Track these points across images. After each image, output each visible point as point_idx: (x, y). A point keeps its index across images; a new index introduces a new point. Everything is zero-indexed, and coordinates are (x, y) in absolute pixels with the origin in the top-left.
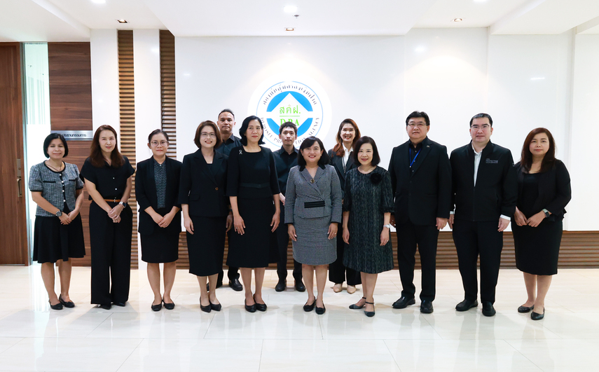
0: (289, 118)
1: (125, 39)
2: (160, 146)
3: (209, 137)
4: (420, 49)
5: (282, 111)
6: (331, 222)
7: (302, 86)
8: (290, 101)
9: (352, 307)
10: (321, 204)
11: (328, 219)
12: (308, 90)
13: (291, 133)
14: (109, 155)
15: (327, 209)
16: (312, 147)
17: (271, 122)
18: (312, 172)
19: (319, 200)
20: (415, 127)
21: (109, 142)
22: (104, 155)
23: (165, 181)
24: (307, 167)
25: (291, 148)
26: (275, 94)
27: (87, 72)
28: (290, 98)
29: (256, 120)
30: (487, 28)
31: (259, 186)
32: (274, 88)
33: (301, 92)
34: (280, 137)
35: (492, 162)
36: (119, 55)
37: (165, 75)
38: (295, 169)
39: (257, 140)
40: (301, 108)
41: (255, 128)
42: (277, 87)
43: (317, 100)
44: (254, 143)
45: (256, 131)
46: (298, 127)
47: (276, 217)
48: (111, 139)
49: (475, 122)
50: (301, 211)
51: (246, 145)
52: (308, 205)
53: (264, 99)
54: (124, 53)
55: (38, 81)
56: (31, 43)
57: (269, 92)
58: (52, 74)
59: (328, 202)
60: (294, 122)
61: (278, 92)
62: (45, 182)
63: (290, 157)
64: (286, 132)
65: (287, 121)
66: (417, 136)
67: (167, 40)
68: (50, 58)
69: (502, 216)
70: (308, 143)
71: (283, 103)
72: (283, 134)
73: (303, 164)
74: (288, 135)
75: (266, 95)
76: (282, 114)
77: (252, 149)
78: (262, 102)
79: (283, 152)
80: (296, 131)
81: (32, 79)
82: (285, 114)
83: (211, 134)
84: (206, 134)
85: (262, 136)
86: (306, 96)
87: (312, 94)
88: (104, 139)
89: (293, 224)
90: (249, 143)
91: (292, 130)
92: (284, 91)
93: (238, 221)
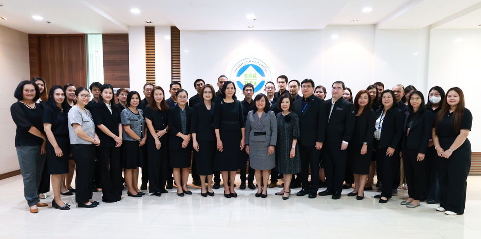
0: (251, 81)
1: (150, 32)
2: (183, 99)
3: (208, 94)
4: (335, 36)
5: (246, 76)
6: (269, 145)
7: (258, 61)
8: (251, 70)
9: (276, 194)
10: (264, 133)
11: (268, 142)
12: (262, 63)
13: (251, 90)
14: (160, 104)
15: (268, 136)
16: (260, 100)
17: (239, 83)
18: (260, 114)
19: (262, 131)
20: (306, 89)
21: (159, 96)
22: (157, 104)
23: (186, 120)
24: (257, 112)
25: (251, 99)
26: (242, 66)
27: (126, 52)
28: (251, 68)
29: (232, 84)
30: (375, 25)
31: (233, 123)
32: (241, 62)
33: (258, 65)
34: (244, 92)
35: (339, 109)
36: (146, 41)
37: (174, 54)
38: (251, 112)
39: (231, 95)
40: (258, 74)
41: (230, 88)
42: (243, 62)
43: (267, 70)
44: (229, 97)
45: (230, 90)
46: (255, 87)
47: (242, 142)
48: (161, 94)
49: (335, 85)
50: (252, 137)
51: (225, 98)
52: (256, 134)
53: (235, 69)
54: (149, 40)
55: (96, 56)
56: (92, 34)
57: (238, 65)
58: (105, 53)
59: (268, 132)
60: (253, 84)
61: (244, 65)
62: (132, 120)
63: (249, 105)
64: (247, 90)
65: (249, 83)
66: (307, 93)
67: (175, 33)
68: (104, 44)
69: (343, 142)
70: (259, 97)
71: (247, 72)
72: (245, 91)
73: (255, 110)
74: (249, 92)
75: (236, 67)
76: (246, 78)
77: (228, 100)
78: (233, 71)
79: (245, 102)
80: (253, 89)
81: (93, 55)
82: (248, 78)
83: (209, 92)
84: (206, 92)
85: (235, 93)
86: (261, 67)
87: (265, 66)
88: (157, 95)
89: (248, 145)
90: (226, 97)
91: (251, 88)
92: (247, 64)
93: (220, 143)
